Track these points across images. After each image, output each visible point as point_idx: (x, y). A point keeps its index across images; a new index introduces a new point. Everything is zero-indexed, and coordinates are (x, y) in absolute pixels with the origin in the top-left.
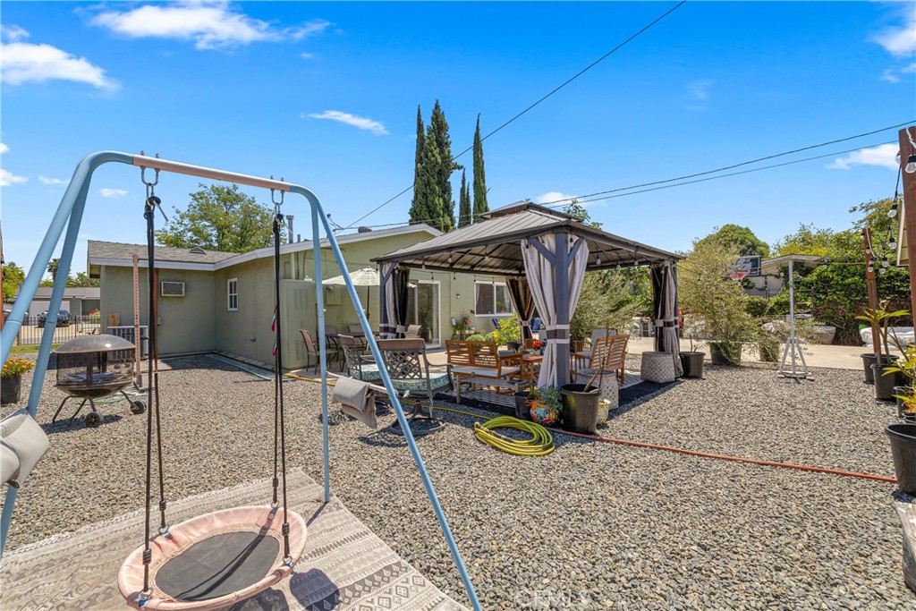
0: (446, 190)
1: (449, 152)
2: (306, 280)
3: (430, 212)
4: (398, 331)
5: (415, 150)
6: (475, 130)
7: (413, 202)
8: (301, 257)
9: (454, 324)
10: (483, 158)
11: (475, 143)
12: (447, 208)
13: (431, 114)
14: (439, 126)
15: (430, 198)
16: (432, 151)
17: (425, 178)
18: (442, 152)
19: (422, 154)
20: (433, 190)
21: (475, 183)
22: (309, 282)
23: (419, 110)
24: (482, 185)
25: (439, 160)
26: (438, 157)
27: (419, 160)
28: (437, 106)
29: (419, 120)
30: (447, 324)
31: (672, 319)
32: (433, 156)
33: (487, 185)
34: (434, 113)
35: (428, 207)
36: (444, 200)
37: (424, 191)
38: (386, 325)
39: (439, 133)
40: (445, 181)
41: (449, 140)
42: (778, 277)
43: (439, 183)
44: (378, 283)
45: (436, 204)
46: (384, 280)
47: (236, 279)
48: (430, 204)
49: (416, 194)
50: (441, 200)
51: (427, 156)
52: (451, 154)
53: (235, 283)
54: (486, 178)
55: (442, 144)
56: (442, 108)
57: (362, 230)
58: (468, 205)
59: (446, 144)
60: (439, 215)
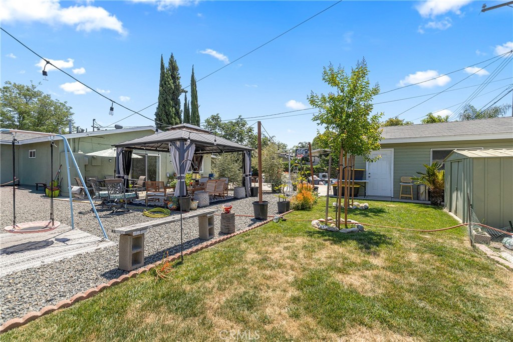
0: (177, 103)
1: (179, 83)
2: (79, 153)
3: (167, 115)
4: (125, 178)
5: (159, 79)
6: (192, 73)
7: (157, 109)
8: (77, 142)
9: (168, 176)
10: (197, 89)
11: (191, 81)
12: (178, 114)
13: (169, 61)
14: (173, 68)
15: (167, 108)
16: (168, 82)
17: (164, 96)
18: (174, 82)
19: (163, 82)
20: (169, 103)
21: (192, 102)
22: (81, 154)
23: (162, 57)
24: (196, 103)
25: (173, 87)
26: (172, 85)
27: (161, 86)
28: (172, 57)
29: (162, 63)
30: (165, 176)
31: (248, 174)
32: (169, 84)
33: (199, 103)
34: (171, 61)
35: (166, 113)
36: (176, 109)
37: (164, 103)
38: (119, 175)
39: (173, 72)
40: (177, 98)
41: (179, 76)
42: (318, 157)
43: (172, 99)
44: (115, 155)
45: (171, 111)
46: (118, 155)
47: (35, 150)
48: (167, 111)
49: (159, 104)
50: (174, 109)
51: (165, 84)
52: (180, 84)
53: (34, 152)
54: (198, 100)
55: (175, 78)
56: (175, 58)
57: (117, 127)
58: (189, 113)
59: (177, 78)
60: (172, 117)
